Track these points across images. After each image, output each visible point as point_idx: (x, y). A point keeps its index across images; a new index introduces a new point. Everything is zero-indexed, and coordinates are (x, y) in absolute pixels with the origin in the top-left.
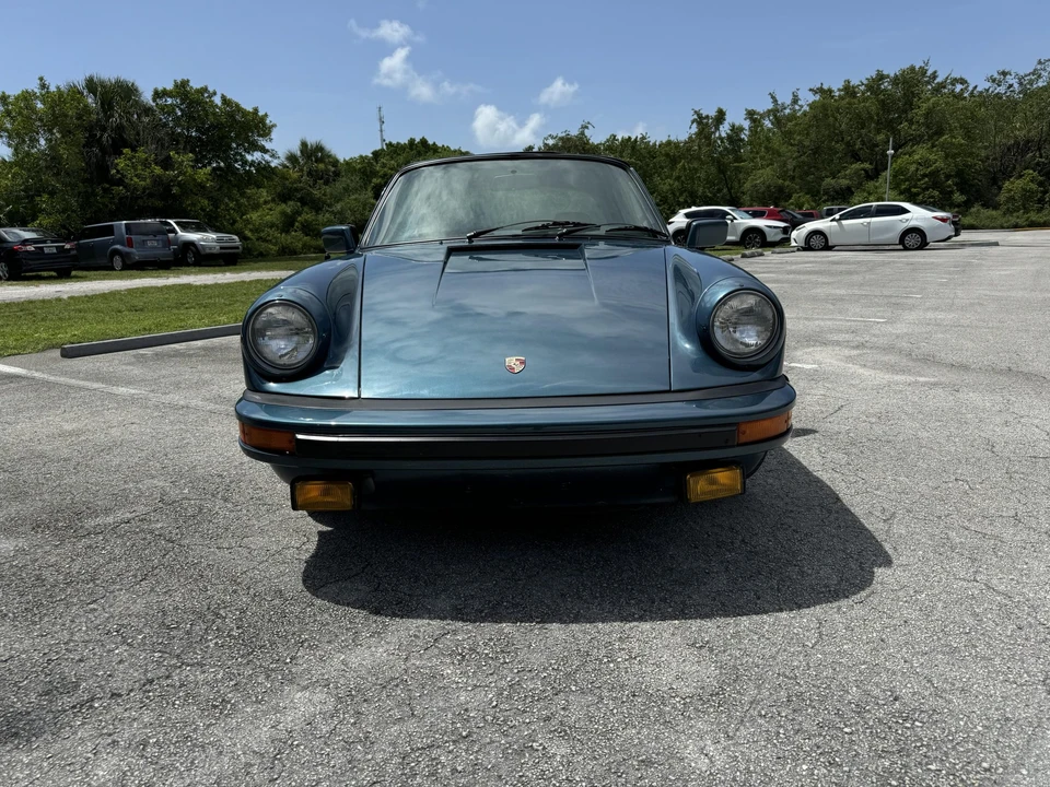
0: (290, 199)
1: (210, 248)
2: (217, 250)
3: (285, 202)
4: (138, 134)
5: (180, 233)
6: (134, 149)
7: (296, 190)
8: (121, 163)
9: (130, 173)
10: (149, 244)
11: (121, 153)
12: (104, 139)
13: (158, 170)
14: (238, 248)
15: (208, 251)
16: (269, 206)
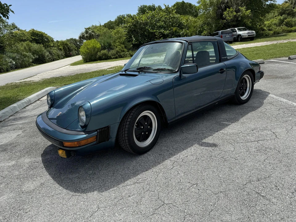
0: (284, 14)
1: (245, 36)
2: (247, 36)
3: (281, 15)
4: (232, 3)
5: (238, 32)
6: (229, 8)
7: (287, 10)
8: (225, 13)
9: (227, 16)
10: (227, 36)
11: (227, 10)
12: (223, 7)
13: (235, 13)
14: (254, 35)
15: (244, 37)
16: (276, 18)
